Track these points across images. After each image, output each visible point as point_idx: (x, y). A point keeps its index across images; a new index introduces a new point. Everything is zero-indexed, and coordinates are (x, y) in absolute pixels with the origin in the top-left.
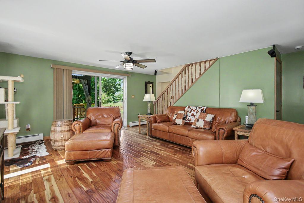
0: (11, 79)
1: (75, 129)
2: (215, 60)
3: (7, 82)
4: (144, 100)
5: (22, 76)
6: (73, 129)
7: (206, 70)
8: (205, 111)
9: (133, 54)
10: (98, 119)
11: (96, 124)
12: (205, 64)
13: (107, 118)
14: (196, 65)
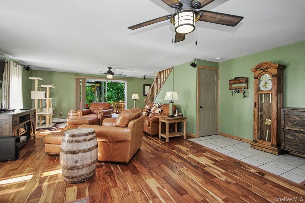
0: (48, 87)
1: (78, 114)
2: (171, 69)
3: (46, 88)
4: (132, 99)
5: (53, 85)
7: (168, 75)
8: (161, 106)
9: (112, 69)
10: (95, 110)
11: (93, 113)
12: (168, 71)
13: (100, 110)
14: (164, 72)
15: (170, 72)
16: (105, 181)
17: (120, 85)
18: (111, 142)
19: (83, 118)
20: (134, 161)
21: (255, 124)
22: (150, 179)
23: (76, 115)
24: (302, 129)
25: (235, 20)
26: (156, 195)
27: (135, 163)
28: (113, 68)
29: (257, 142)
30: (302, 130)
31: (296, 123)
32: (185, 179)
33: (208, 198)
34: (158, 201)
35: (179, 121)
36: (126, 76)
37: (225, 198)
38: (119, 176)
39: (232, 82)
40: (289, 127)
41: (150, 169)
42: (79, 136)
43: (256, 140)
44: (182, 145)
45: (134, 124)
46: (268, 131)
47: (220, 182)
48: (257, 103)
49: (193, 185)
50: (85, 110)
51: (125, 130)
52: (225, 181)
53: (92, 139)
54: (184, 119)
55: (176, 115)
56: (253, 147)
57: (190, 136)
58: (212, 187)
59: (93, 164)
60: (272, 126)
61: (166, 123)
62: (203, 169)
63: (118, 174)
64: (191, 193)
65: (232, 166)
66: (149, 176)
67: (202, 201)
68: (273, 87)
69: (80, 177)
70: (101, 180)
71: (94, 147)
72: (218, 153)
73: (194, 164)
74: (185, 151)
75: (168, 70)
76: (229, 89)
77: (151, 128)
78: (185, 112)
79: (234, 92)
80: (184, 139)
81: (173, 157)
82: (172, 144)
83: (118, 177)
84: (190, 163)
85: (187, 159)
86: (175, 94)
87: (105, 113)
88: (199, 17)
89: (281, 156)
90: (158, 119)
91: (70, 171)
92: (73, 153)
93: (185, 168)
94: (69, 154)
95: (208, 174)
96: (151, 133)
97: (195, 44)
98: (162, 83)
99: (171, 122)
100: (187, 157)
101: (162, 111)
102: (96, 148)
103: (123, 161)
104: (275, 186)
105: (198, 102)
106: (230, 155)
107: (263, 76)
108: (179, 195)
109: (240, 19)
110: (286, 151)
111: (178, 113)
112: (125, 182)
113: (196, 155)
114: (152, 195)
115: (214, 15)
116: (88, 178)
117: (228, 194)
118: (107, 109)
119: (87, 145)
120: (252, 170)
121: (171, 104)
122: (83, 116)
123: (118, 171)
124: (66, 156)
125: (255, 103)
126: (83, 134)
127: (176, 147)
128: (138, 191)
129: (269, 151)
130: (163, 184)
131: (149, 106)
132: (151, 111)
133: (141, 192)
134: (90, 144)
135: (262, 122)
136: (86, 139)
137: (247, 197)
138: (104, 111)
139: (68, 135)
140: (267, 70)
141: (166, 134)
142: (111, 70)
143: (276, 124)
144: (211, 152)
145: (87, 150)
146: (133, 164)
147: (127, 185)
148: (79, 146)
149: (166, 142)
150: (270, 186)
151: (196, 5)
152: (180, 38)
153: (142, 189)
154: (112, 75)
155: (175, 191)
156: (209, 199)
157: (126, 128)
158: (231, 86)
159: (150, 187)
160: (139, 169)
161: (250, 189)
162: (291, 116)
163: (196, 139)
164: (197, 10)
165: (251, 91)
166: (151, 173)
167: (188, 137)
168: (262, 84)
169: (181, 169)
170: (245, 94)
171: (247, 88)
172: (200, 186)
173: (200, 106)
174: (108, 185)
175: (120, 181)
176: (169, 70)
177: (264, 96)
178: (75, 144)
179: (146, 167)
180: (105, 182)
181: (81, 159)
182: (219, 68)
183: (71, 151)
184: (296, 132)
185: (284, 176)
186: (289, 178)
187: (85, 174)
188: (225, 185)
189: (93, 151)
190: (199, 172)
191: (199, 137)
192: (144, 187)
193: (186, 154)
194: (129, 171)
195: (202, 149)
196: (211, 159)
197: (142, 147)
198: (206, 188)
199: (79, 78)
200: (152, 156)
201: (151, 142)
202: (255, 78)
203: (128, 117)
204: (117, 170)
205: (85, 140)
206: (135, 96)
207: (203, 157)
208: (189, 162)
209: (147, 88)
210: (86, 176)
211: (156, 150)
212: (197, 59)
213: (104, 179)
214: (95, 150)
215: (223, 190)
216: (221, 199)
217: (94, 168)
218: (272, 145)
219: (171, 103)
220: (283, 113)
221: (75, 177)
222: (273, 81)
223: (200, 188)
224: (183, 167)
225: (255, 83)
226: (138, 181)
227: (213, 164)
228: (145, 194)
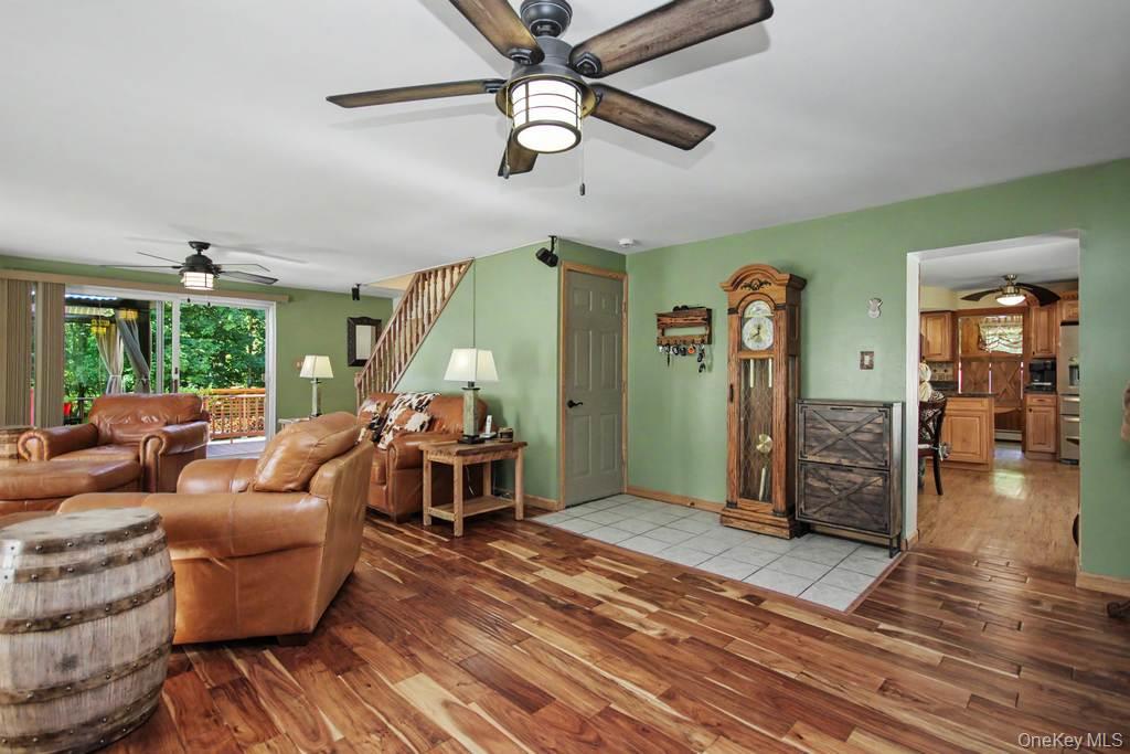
1: (26, 450)
2: (466, 266)
4: (301, 375)
6: (21, 451)
7: (454, 287)
8: (427, 404)
9: (210, 248)
10: (120, 426)
11: (110, 442)
12: (452, 274)
13: (148, 425)
14: (436, 276)
15: (462, 275)
16: (216, 721)
17: (230, 318)
18: (232, 558)
19: (57, 468)
20: (337, 623)
21: (730, 454)
22: (410, 681)
23: (11, 457)
24: (844, 458)
25: (694, 131)
26: (440, 729)
27: (341, 630)
28: (215, 246)
29: (736, 508)
30: (845, 462)
31: (830, 442)
32: (537, 654)
33: (615, 700)
34: (454, 749)
35: (498, 457)
36: (275, 284)
37: (668, 691)
38: (278, 692)
39: (668, 320)
40: (815, 455)
41: (405, 643)
42: (82, 543)
43: (735, 501)
44: (512, 540)
45: (338, 478)
46: (764, 471)
47: (648, 643)
48: (735, 388)
49: (565, 669)
50: (61, 430)
51: (298, 501)
52: (659, 638)
53: (146, 552)
54: (515, 449)
55: (488, 432)
56: (726, 522)
57: (535, 508)
58: (625, 664)
59: (154, 660)
60: (774, 456)
61: (452, 466)
62: (590, 613)
63: (270, 685)
64: (561, 697)
65: (677, 588)
66: (404, 668)
67: (600, 714)
68: (776, 341)
69: (85, 730)
70: (195, 724)
71: (157, 587)
72: (632, 556)
73: (560, 601)
74: (524, 558)
75: (453, 268)
76: (658, 345)
77: (390, 490)
78: (518, 422)
79: (671, 352)
80: (517, 518)
81: (485, 587)
82: (474, 541)
83: (273, 695)
84: (548, 600)
85: (535, 587)
86: (486, 357)
87: (173, 440)
88: (591, 104)
89: (796, 541)
90: (422, 452)
91: (31, 711)
92: (48, 626)
93: (531, 617)
94: (28, 631)
95: (609, 625)
96: (392, 510)
97: (579, 193)
98: (429, 315)
99: (470, 459)
100: (534, 580)
101: (432, 422)
102: (168, 589)
103: (290, 629)
104: (791, 629)
105: (563, 387)
106: (667, 556)
107: (750, 307)
108: (524, 712)
109: (706, 130)
110: (808, 525)
111: (495, 427)
112: (307, 708)
113: (563, 569)
114: (426, 733)
115: (636, 107)
116: (130, 725)
117: (673, 676)
118: (182, 423)
119: (126, 582)
120: (731, 593)
121: (469, 396)
122: (56, 460)
123: (270, 675)
124: (12, 644)
125: (732, 386)
126: (104, 534)
127: (493, 550)
128: (368, 733)
129: (769, 530)
130: (463, 687)
131: (378, 405)
132: (389, 423)
133: (383, 731)
134: (139, 577)
135: (748, 444)
136: (120, 556)
137: (723, 674)
138: (170, 429)
139: (18, 545)
140: (761, 290)
141: (452, 507)
142: (204, 253)
143: (783, 449)
144: (611, 552)
145: (125, 604)
146: (330, 634)
147: (322, 719)
148: (83, 587)
149: (452, 537)
150: (779, 630)
151: (586, 65)
152: (518, 160)
153: (385, 721)
154: (210, 276)
155: (511, 704)
156: (621, 704)
157: (307, 494)
158: (663, 334)
159: (413, 708)
160: (361, 648)
161: (730, 648)
162: (820, 423)
163: (556, 514)
164: (588, 81)
165: (720, 352)
166: (412, 655)
167: (528, 511)
168: (749, 329)
169: (519, 622)
170: (704, 361)
171: (710, 342)
172: (587, 670)
173: (567, 400)
174: (234, 738)
175: (287, 710)
176: (456, 270)
177: (755, 366)
178: (61, 582)
179: (388, 639)
180: (214, 727)
181: (94, 646)
182: (625, 273)
183: (40, 615)
184: (833, 469)
185: (808, 596)
186: (820, 601)
187: (115, 712)
188: (663, 651)
189: (154, 603)
190: (580, 624)
191: (567, 507)
192: (390, 712)
193: (531, 571)
194: (319, 666)
195: (582, 546)
196: (613, 576)
197: (363, 566)
198: (609, 672)
199: (26, 282)
200: (407, 595)
201: (396, 543)
202: (732, 311)
203: (312, 450)
204: (266, 672)
205: (111, 562)
206: (316, 366)
207: (588, 573)
208: (543, 594)
209: (364, 334)
210: (120, 719)
211: (418, 567)
212: (561, 240)
213: (208, 715)
214: (161, 601)
215: (658, 667)
216: (655, 694)
217: (158, 679)
218: (775, 512)
219: (470, 393)
220: (801, 416)
221: (63, 732)
222: (776, 323)
223: (587, 675)
224: (525, 617)
225: (730, 325)
226: (364, 694)
227: (621, 590)
228: (400, 735)
